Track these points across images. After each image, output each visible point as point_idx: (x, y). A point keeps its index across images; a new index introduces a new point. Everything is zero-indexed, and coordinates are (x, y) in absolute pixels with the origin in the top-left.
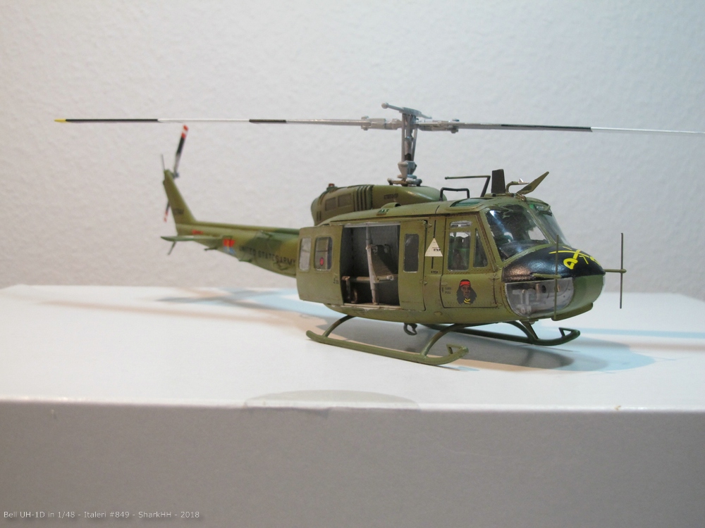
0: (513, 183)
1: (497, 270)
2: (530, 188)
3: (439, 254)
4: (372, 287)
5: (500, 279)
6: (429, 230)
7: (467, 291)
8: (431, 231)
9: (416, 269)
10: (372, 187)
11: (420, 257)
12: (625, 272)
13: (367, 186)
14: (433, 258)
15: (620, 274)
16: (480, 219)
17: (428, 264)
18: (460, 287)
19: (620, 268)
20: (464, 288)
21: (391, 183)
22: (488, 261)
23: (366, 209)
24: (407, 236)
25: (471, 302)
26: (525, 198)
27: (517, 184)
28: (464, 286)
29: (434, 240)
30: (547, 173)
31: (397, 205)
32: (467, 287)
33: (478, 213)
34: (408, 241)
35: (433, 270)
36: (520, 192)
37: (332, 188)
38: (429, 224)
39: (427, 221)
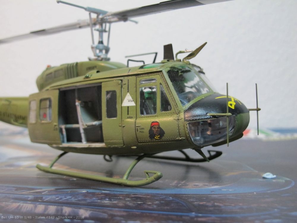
0: (180, 52)
1: (179, 112)
2: (192, 55)
3: (133, 104)
4: (82, 131)
5: (183, 120)
6: (124, 86)
7: (157, 129)
8: (125, 87)
9: (115, 116)
10: (77, 64)
11: (118, 107)
12: (260, 109)
13: (73, 64)
14: (128, 107)
15: (256, 111)
16: (163, 76)
17: (125, 112)
18: (151, 127)
19: (255, 108)
20: (154, 128)
21: (90, 59)
22: (172, 106)
23: (74, 77)
24: (108, 92)
25: (160, 138)
26: (189, 62)
27: (184, 52)
28: (154, 126)
29: (128, 94)
30: (206, 43)
31: (98, 72)
32: (156, 127)
33: (161, 71)
34: (109, 96)
35: (128, 116)
36: (185, 58)
37: (49, 67)
38: (124, 83)
39: (122, 80)
